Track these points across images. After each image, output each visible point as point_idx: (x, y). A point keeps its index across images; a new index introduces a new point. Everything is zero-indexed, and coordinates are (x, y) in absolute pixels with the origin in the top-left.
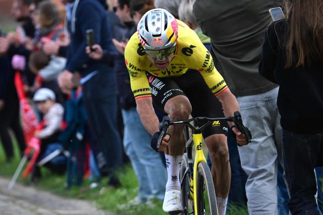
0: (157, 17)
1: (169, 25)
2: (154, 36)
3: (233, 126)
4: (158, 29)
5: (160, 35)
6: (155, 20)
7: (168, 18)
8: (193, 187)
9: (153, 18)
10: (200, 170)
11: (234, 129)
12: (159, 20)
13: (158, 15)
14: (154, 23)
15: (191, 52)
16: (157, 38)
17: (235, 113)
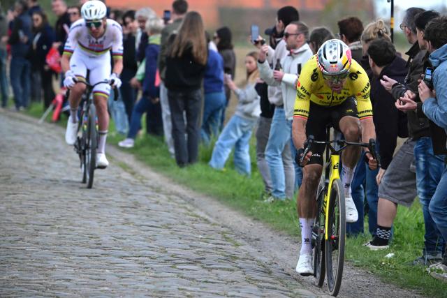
0: (333, 47)
1: (344, 54)
2: (331, 63)
3: (367, 152)
4: (334, 57)
5: (336, 62)
6: (332, 49)
7: (343, 47)
8: (326, 202)
9: (331, 47)
10: (334, 186)
11: (367, 154)
12: (335, 49)
13: (334, 44)
14: (331, 52)
15: (357, 77)
16: (334, 65)
17: (370, 140)
